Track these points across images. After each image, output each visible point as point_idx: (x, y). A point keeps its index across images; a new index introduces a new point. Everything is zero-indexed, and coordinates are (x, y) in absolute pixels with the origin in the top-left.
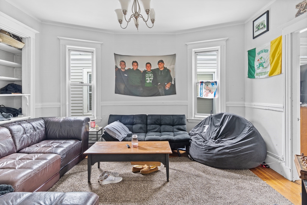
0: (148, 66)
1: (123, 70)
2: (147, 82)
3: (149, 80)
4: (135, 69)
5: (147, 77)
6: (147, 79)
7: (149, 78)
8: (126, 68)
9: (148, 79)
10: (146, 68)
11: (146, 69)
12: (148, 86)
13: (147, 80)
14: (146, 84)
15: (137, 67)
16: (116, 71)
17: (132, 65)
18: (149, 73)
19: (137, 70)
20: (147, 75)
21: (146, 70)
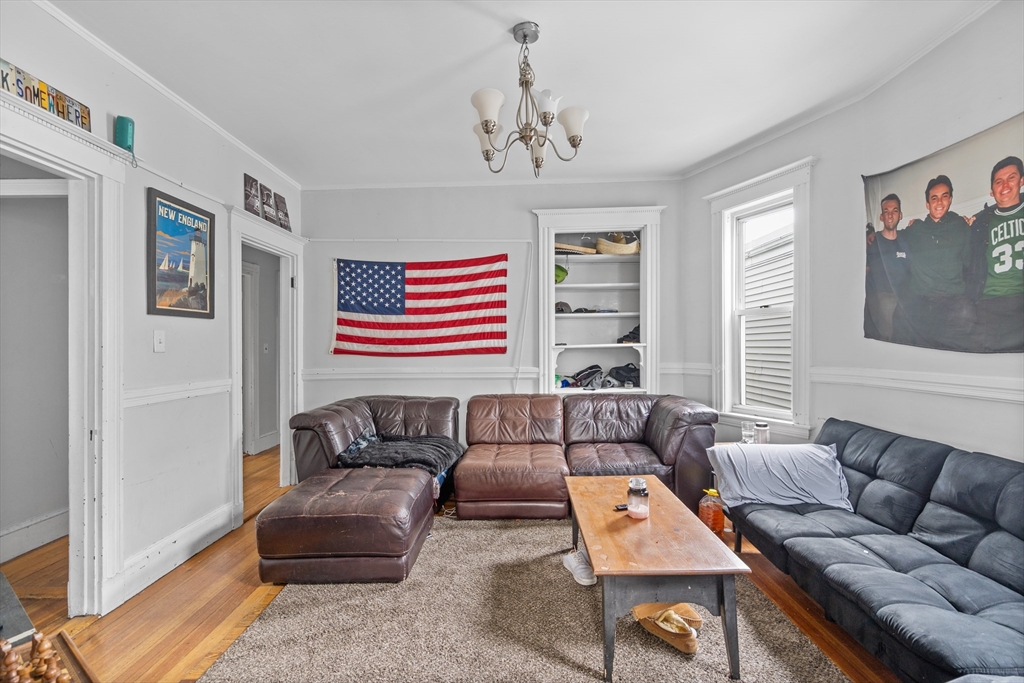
0: (1005, 177)
1: (890, 236)
2: (998, 269)
3: (1007, 259)
4: (939, 213)
5: (999, 244)
6: (995, 253)
7: (1007, 248)
8: (903, 225)
9: (1003, 253)
10: (994, 193)
11: (992, 202)
12: (1001, 291)
13: (998, 258)
14: (990, 281)
15: (945, 203)
16: (868, 244)
17: (928, 201)
18: (1006, 219)
19: (950, 216)
20: (996, 233)
21: (995, 207)
